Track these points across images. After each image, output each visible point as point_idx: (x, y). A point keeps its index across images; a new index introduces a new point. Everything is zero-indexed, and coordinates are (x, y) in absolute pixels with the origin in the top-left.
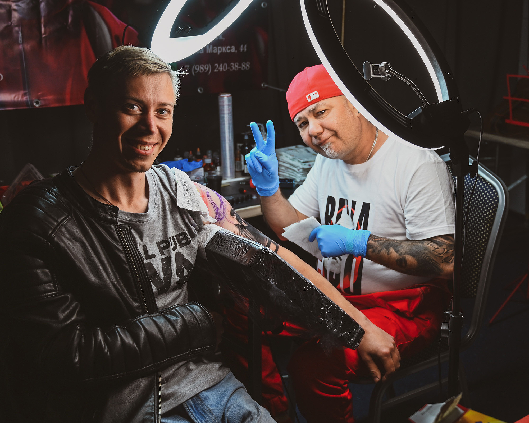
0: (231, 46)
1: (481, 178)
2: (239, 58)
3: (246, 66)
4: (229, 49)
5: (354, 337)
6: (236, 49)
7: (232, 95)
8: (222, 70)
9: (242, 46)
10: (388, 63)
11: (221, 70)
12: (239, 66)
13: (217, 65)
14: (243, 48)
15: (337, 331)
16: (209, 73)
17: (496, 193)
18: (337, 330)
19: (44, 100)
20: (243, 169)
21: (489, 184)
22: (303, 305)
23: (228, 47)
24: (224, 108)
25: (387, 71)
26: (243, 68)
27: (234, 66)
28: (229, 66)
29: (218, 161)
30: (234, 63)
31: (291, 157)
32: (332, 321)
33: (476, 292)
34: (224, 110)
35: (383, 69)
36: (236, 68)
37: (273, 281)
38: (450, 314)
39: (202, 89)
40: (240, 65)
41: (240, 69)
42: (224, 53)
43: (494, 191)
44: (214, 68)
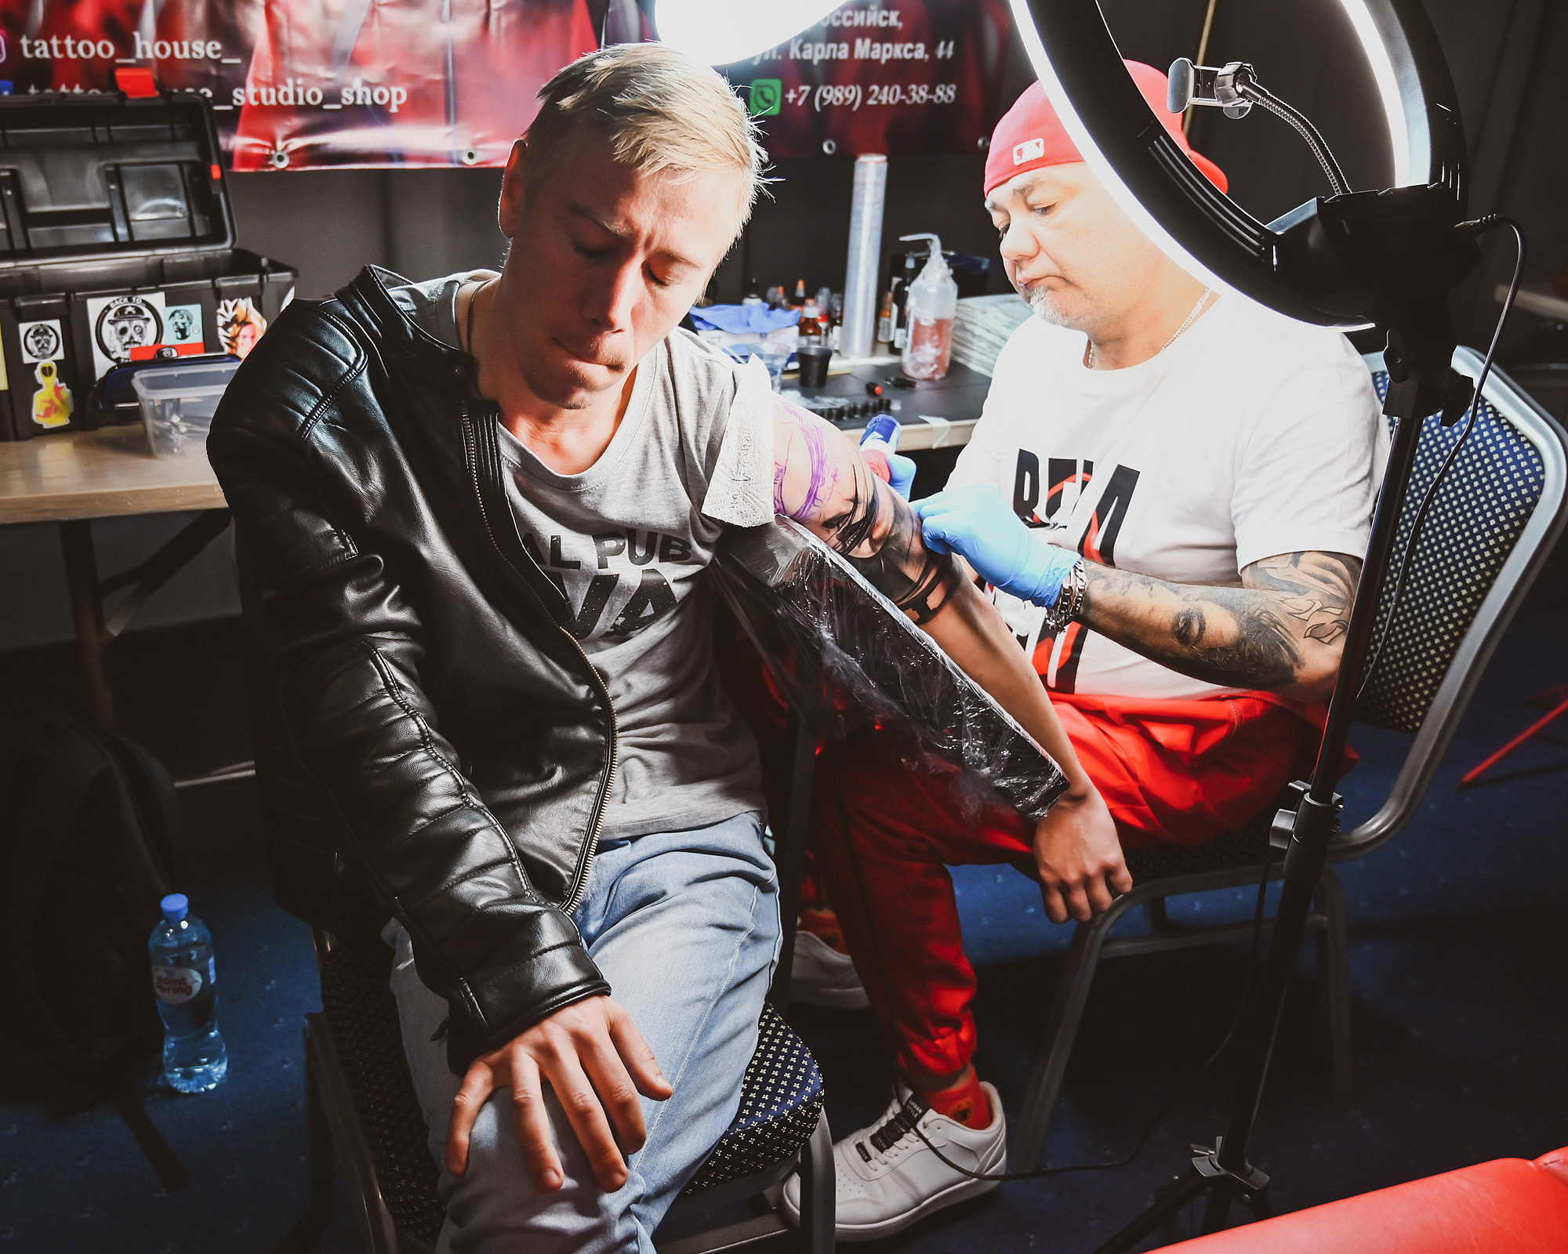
0: (915, 43)
1: (1503, 421)
2: (933, 72)
3: (945, 93)
4: (910, 51)
5: (1037, 794)
6: (926, 51)
7: (888, 160)
8: (888, 101)
9: (942, 44)
10: (1248, 65)
11: (884, 102)
12: (928, 93)
13: (875, 88)
14: (945, 50)
15: (992, 773)
16: (856, 107)
17: (1538, 469)
18: (990, 769)
19: (484, 150)
20: (892, 339)
21: (1523, 439)
22: (905, 699)
23: (910, 46)
24: (864, 189)
25: (1240, 89)
26: (939, 97)
27: (917, 93)
28: (905, 91)
29: (838, 314)
30: (918, 85)
31: (1006, 319)
32: (981, 746)
33: (1422, 720)
34: (863, 196)
35: (1229, 81)
36: (922, 98)
37: (828, 631)
38: (1306, 791)
39: (833, 145)
40: (932, 91)
41: (930, 101)
42: (898, 60)
43: (1535, 461)
44: (867, 95)
